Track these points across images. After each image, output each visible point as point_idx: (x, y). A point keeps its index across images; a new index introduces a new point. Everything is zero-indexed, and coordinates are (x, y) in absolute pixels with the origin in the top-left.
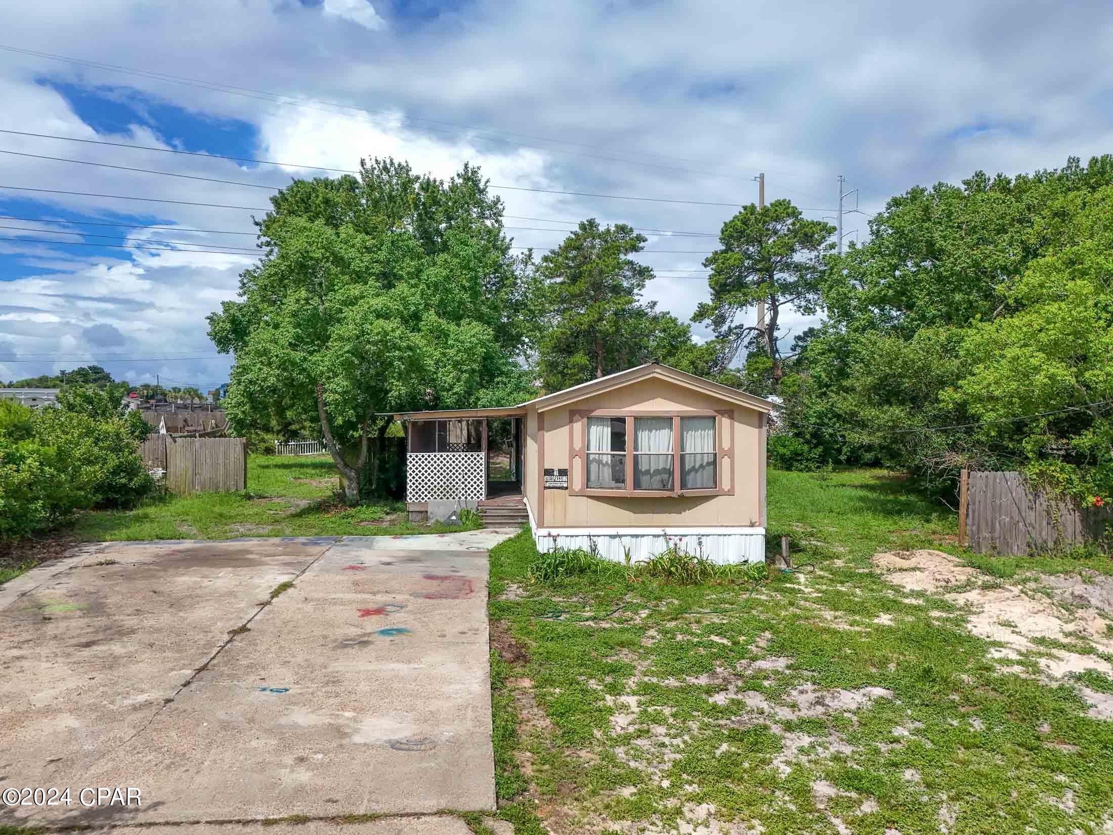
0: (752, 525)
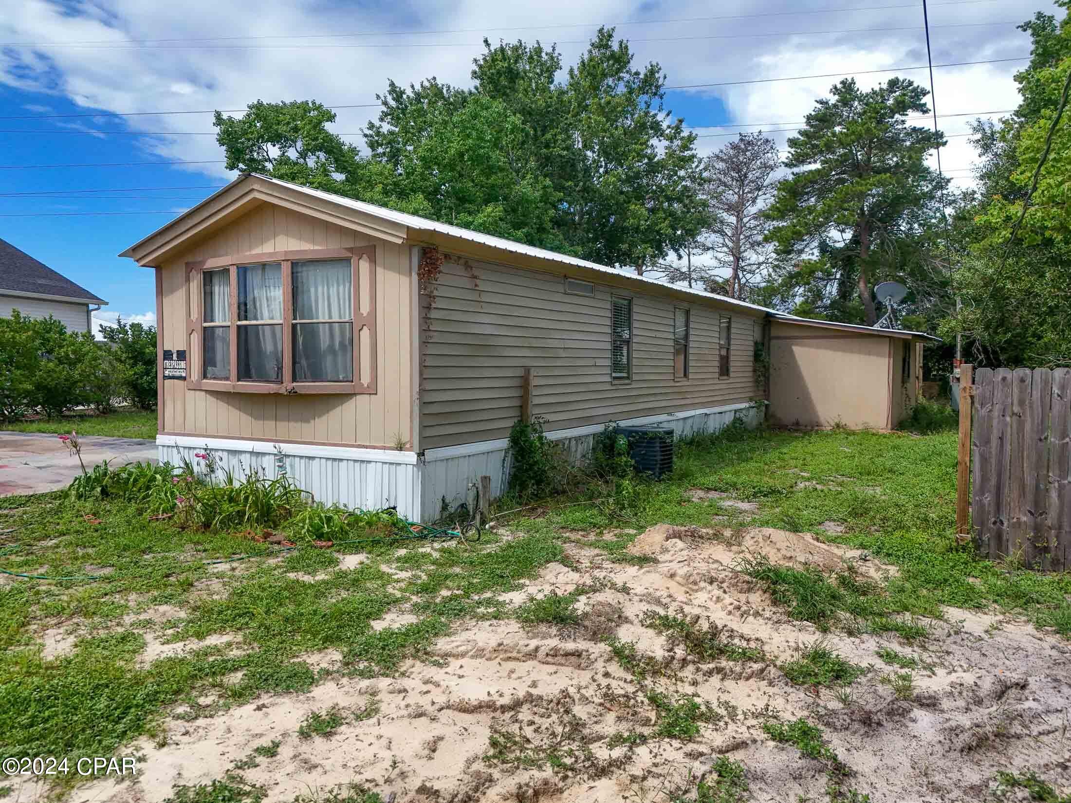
0: (400, 448)
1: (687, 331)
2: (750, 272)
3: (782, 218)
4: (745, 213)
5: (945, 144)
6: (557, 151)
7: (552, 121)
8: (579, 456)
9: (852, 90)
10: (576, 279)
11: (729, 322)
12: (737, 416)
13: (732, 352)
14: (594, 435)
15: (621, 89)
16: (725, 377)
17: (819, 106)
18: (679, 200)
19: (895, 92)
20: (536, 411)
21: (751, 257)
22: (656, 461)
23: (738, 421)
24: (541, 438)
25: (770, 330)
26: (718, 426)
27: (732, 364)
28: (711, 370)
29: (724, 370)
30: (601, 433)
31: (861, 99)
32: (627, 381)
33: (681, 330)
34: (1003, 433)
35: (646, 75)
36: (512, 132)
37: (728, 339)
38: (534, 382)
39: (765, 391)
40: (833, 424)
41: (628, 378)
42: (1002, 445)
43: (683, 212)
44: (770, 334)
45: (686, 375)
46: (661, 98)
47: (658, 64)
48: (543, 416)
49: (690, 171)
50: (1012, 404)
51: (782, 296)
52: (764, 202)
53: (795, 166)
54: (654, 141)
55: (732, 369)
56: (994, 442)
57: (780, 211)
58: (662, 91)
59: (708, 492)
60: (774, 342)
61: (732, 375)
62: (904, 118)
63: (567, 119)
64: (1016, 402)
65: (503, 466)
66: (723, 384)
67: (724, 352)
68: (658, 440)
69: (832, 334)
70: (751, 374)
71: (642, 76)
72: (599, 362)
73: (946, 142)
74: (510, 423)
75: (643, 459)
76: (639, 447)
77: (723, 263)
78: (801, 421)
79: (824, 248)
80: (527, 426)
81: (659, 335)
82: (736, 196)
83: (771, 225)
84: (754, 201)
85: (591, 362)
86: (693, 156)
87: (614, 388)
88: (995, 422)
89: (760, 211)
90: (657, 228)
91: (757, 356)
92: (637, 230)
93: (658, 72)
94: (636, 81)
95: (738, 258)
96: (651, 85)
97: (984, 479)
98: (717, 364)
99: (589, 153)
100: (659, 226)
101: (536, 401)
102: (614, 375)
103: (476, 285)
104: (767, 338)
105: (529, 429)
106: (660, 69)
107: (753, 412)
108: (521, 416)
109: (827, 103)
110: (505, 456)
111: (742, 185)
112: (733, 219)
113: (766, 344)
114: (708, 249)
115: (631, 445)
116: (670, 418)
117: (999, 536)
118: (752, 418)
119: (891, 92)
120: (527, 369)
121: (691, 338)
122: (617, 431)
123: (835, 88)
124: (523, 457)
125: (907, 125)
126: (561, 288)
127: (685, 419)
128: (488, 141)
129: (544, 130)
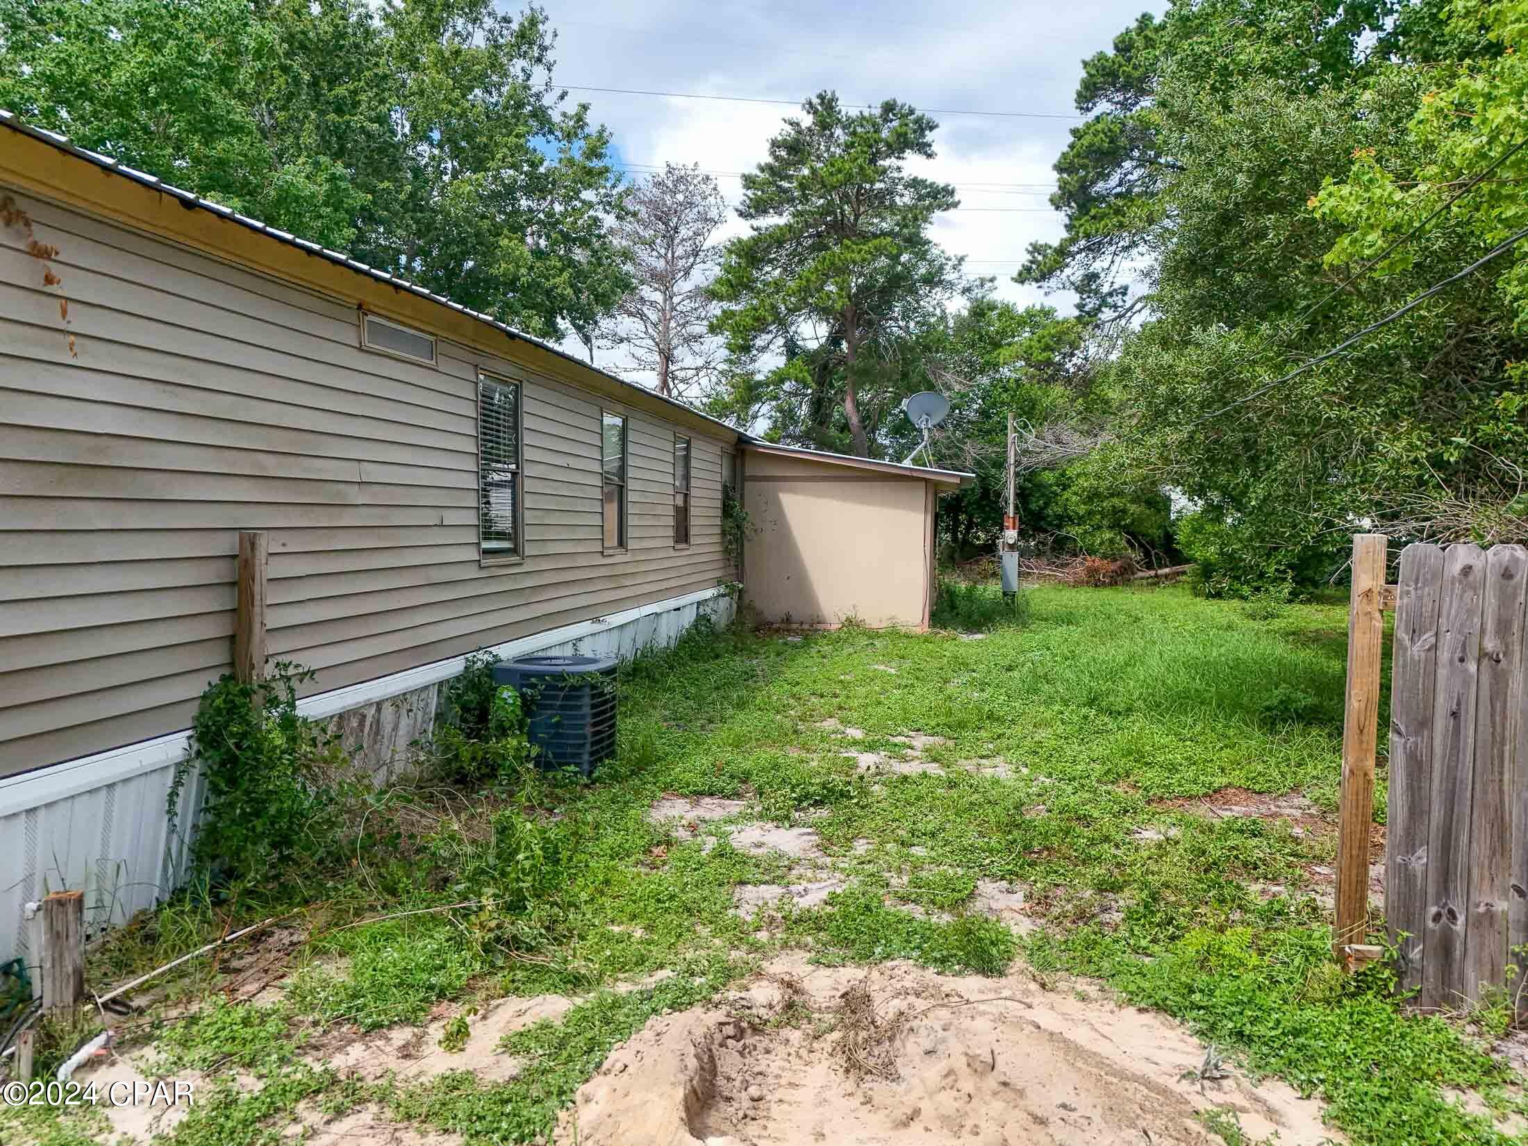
1: (623, 459)
2: (682, 381)
3: (734, 297)
4: (675, 289)
5: (956, 205)
6: (357, 120)
7: (349, 65)
8: (402, 742)
9: (832, 108)
10: (390, 319)
11: (688, 449)
12: (702, 612)
13: (693, 502)
14: (441, 684)
15: (479, 40)
16: (683, 546)
17: (788, 128)
18: (585, 243)
19: (891, 121)
20: (273, 646)
21: (686, 358)
22: (584, 737)
23: (702, 619)
24: (288, 723)
25: (743, 465)
26: (673, 635)
27: (693, 521)
28: (661, 532)
29: (682, 534)
30: (457, 679)
31: (848, 125)
32: (514, 559)
33: (612, 456)
34: (1459, 704)
35: (522, 25)
36: (258, 55)
37: (687, 477)
38: (268, 569)
39: (737, 566)
40: (844, 618)
41: (514, 551)
42: (1457, 731)
43: (590, 263)
44: (743, 472)
45: (622, 543)
46: (549, 70)
47: (542, 9)
48: (296, 658)
49: (602, 191)
50: (1483, 631)
51: (739, 417)
52: (706, 273)
53: (753, 217)
54: (536, 142)
55: (693, 531)
56: (1441, 723)
57: (732, 286)
58: (550, 56)
59: (697, 803)
60: (748, 485)
61: (693, 540)
62: (900, 163)
63: (376, 64)
64: (1490, 626)
65: (171, 813)
66: (681, 558)
67: (680, 501)
68: (587, 690)
69: (848, 473)
70: (717, 539)
71: (515, 26)
72: (451, 518)
73: (959, 202)
74: (196, 687)
75: (558, 735)
76: (546, 707)
77: (642, 365)
78: (795, 617)
79: (792, 349)
80: (246, 693)
81: (573, 462)
82: (662, 262)
83: (715, 309)
84: (687, 273)
85: (431, 518)
86: (607, 170)
87: (484, 574)
88: (1442, 673)
89: (697, 287)
90: (548, 285)
91: (726, 510)
92: (512, 284)
93: (543, 23)
94: (505, 32)
95: (668, 358)
96: (531, 43)
97: (1416, 811)
98: (671, 522)
99: (424, 148)
100: (552, 281)
101: (274, 619)
102: (486, 545)
103: (49, 280)
104: (738, 479)
105: (258, 699)
106: (546, 18)
107: (724, 603)
108: (232, 664)
109: (798, 124)
110: (178, 783)
111: (670, 245)
112: (658, 297)
113: (738, 486)
114: (622, 341)
115: (528, 706)
116: (597, 627)
117: (1445, 947)
118: (722, 612)
119: (886, 120)
120: (249, 538)
121: (631, 473)
122: (494, 673)
123: (810, 103)
124: (233, 782)
125: (905, 174)
126: (350, 336)
127: (621, 627)
128: (202, 65)
129: (334, 80)
